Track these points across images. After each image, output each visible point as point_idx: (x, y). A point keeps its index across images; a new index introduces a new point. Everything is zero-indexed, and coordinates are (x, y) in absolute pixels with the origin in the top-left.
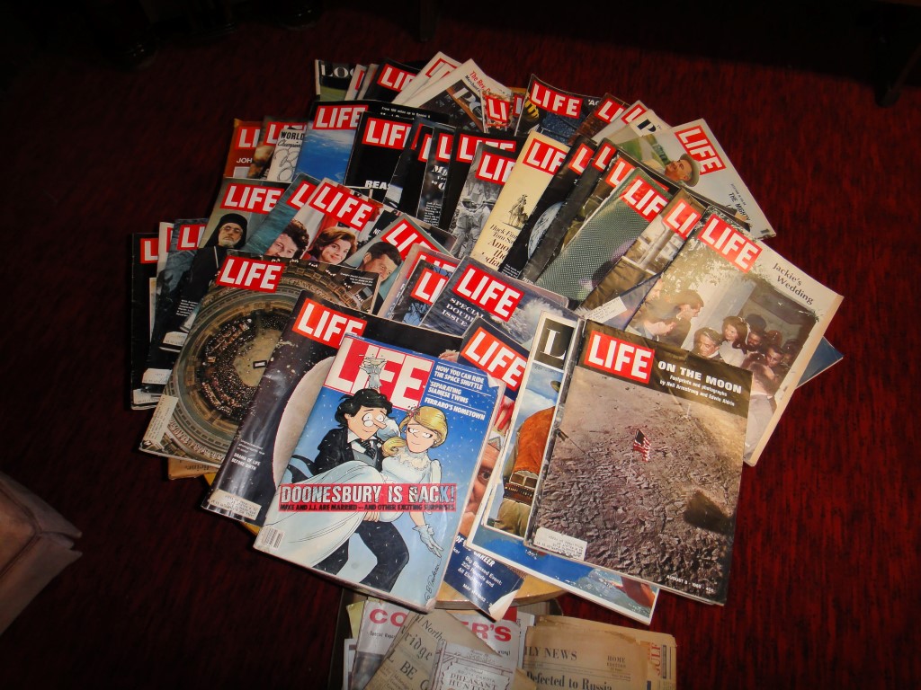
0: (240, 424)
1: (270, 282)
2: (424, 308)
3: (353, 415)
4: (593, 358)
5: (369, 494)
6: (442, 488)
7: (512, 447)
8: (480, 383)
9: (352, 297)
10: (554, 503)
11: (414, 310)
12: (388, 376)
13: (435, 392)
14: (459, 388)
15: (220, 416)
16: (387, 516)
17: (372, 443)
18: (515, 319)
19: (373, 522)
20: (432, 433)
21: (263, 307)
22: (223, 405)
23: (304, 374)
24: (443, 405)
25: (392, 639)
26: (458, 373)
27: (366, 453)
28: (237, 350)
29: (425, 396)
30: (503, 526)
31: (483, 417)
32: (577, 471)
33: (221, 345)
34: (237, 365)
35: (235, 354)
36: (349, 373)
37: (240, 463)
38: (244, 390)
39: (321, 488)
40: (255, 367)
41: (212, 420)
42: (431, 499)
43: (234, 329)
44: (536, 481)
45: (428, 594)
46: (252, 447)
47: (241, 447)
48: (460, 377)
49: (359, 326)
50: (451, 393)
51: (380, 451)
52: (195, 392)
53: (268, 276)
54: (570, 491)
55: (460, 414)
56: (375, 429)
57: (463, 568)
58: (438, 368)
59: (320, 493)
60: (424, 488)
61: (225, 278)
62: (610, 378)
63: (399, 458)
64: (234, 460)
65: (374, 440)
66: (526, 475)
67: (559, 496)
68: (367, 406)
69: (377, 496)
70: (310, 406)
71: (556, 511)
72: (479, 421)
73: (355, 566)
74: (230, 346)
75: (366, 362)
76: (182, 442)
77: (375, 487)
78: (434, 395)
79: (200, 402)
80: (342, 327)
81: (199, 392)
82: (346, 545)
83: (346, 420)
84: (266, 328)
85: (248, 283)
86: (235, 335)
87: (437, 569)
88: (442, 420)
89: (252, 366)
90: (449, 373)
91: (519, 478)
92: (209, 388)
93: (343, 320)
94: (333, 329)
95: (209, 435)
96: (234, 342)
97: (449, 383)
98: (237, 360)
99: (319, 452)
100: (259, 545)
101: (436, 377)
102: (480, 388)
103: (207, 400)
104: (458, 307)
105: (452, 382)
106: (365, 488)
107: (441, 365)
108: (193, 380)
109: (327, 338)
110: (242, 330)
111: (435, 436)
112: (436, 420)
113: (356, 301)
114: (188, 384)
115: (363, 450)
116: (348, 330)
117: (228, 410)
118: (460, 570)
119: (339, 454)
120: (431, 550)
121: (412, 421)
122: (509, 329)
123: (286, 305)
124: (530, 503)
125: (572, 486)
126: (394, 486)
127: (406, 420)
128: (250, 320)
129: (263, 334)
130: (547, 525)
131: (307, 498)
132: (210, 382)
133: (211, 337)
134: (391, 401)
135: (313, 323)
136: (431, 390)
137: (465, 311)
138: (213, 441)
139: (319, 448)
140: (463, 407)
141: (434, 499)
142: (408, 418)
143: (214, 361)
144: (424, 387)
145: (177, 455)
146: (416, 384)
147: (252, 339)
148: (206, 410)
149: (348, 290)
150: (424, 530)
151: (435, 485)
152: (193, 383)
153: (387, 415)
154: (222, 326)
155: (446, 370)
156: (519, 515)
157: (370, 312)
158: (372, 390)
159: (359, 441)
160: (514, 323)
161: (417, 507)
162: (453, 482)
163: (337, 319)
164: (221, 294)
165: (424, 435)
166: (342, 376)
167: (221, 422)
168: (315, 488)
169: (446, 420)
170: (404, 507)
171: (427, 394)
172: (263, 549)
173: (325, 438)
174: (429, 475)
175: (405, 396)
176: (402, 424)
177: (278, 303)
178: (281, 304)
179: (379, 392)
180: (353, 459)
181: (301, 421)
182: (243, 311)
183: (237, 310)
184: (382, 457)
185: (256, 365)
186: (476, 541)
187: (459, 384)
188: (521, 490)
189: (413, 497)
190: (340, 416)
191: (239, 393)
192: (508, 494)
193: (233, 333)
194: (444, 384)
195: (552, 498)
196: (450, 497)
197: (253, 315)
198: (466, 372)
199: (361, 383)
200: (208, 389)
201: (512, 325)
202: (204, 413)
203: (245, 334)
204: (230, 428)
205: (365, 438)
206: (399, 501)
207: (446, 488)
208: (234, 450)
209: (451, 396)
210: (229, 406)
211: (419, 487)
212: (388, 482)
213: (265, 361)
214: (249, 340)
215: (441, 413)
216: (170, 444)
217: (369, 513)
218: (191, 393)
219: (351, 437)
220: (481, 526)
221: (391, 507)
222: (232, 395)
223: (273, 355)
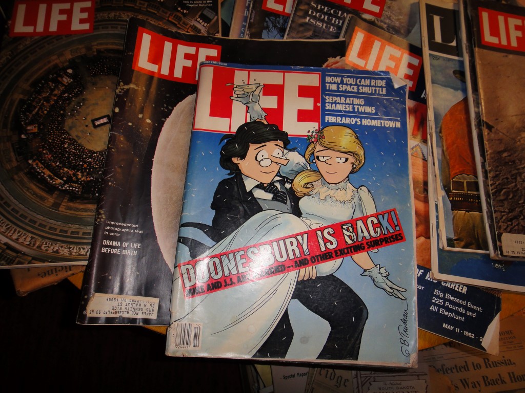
0: (98, 201)
1: (82, 21)
2: (281, 21)
3: (243, 157)
4: (488, 38)
5: (295, 247)
6: (380, 217)
7: (440, 152)
8: (381, 87)
9: (193, 23)
10: (506, 203)
11: (271, 25)
12: (271, 102)
13: (334, 107)
14: (360, 98)
15: (67, 197)
16: (326, 268)
17: (278, 185)
18: (389, 14)
19: (310, 280)
20: (347, 156)
21: (83, 51)
22: (66, 182)
23: (163, 122)
24: (348, 121)
25: (306, 376)
26: (353, 81)
27: (274, 199)
28: (64, 110)
29: (324, 115)
30: (463, 243)
31: (398, 125)
32: (514, 162)
33: (41, 108)
34: (71, 128)
35: (63, 116)
36: (221, 108)
37: (115, 251)
38: (91, 157)
39: (231, 256)
40: (95, 127)
41: (56, 205)
42: (373, 234)
43: (52, 85)
44: (476, 184)
45: (405, 347)
46: (123, 227)
47: (109, 231)
48: (356, 84)
49: (213, 53)
50: (353, 105)
51: (291, 192)
52: (21, 174)
53: (77, 16)
54: (516, 186)
55: (372, 127)
56: (276, 168)
57: (435, 305)
58: (328, 79)
59: (233, 262)
60: (360, 224)
61: (20, 28)
62: (511, 56)
63: (318, 194)
64: (104, 250)
65: (278, 181)
66: (465, 179)
67: (507, 194)
68: (256, 142)
69: (305, 247)
70: (181, 160)
71: (511, 211)
72: (396, 129)
73: (304, 340)
74: (52, 107)
75: (238, 92)
76: (22, 244)
77: (299, 238)
78: (333, 111)
79: (34, 187)
80: (193, 58)
81: (26, 174)
82: (285, 317)
83: (236, 165)
84: (95, 75)
85: (53, 28)
86: (56, 92)
87: (406, 315)
88: (353, 139)
89: (91, 125)
90: (342, 82)
91: (459, 185)
92: (41, 165)
93: (191, 50)
94: (182, 62)
95: (59, 225)
96: (56, 102)
97: (346, 94)
98: (69, 122)
99: (214, 211)
100: (173, 349)
101: (329, 90)
102: (384, 92)
103: (42, 182)
104: (321, 11)
105: (349, 92)
106: (288, 241)
107: (331, 76)
108: (14, 159)
109: (178, 74)
110: (63, 85)
111: (351, 159)
112: (346, 139)
113: (199, 26)
114: (8, 167)
115: (270, 196)
116: (201, 58)
117: (76, 188)
118: (432, 308)
119: (241, 208)
120: (392, 294)
121: (318, 148)
122: (385, 26)
123: (113, 44)
124: (480, 210)
125: (516, 179)
126: (322, 230)
127: (310, 148)
128: (70, 71)
129: (94, 84)
130: (509, 229)
131: (217, 273)
132: (39, 158)
133: (22, 102)
134: (285, 129)
135: (156, 57)
136: (328, 107)
137: (330, 15)
138: (66, 232)
139: (213, 207)
140: (371, 119)
141: (375, 232)
142: (312, 145)
143: (36, 130)
144: (319, 105)
145: (19, 263)
146: (308, 104)
147: (82, 92)
148: (44, 194)
149: (184, 15)
150: (375, 272)
151: (372, 216)
152: (15, 164)
153: (285, 148)
154: (34, 84)
155: (338, 80)
156: (474, 226)
157: (219, 35)
158: (255, 122)
159: (260, 186)
160: (389, 18)
161: (358, 248)
162: (390, 208)
163: (182, 49)
164: (21, 47)
165: (338, 160)
166: (213, 113)
167: (71, 204)
168: (224, 258)
169: (357, 138)
170: (342, 251)
171: (325, 112)
172: (179, 354)
173: (216, 194)
174: (360, 206)
175: (299, 120)
176: (308, 153)
177: (101, 44)
178: (107, 44)
179: (266, 123)
180: (260, 210)
181: (177, 179)
182: (57, 61)
183: (49, 62)
184: (296, 199)
185: (97, 123)
186: (442, 270)
187: (358, 93)
188: (466, 197)
189: (349, 236)
190: (226, 162)
191: (85, 162)
192: (455, 206)
193: (52, 90)
194: (340, 96)
195: (502, 198)
196: (394, 227)
197: (73, 64)
198: (362, 78)
199: (238, 118)
200: (39, 167)
201: (387, 21)
202: (42, 199)
203: (69, 89)
204: (86, 210)
205: (267, 180)
206: (334, 246)
207: (386, 216)
208: (100, 237)
209: (354, 108)
210: (76, 182)
211: (353, 223)
212: (314, 227)
213: (108, 116)
214: (76, 95)
215: (349, 131)
216: (4, 251)
217: (302, 270)
218: (16, 177)
219: (249, 185)
220: (441, 251)
221: (327, 256)
222: (75, 168)
223: (116, 104)
